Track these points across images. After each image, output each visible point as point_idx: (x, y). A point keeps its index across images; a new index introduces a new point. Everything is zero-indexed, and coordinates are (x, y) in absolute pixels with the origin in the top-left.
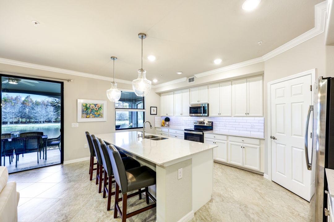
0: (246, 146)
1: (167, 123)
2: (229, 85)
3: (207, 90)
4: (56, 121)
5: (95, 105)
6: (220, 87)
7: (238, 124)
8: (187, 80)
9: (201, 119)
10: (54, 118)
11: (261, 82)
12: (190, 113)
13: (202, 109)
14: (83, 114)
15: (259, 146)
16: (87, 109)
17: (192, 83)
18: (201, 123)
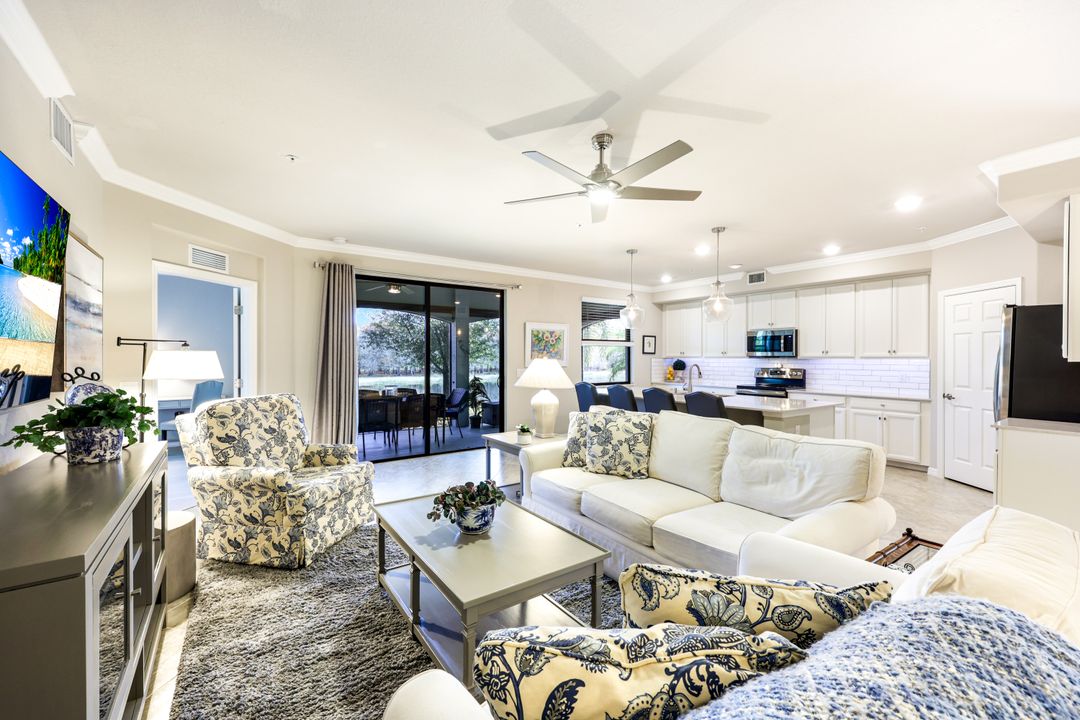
0: (890, 417)
1: (680, 373)
2: (851, 290)
3: (794, 299)
5: (552, 333)
6: (828, 295)
7: (869, 373)
8: (745, 276)
9: (775, 364)
11: (924, 287)
12: (749, 350)
13: (782, 341)
14: (533, 350)
15: (918, 415)
16: (540, 340)
17: (757, 285)
18: (775, 372)
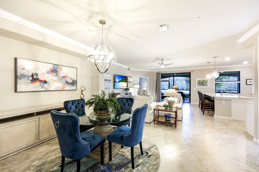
4: (187, 90)
5: (204, 81)
10: (185, 88)
14: (198, 84)
16: (200, 82)
